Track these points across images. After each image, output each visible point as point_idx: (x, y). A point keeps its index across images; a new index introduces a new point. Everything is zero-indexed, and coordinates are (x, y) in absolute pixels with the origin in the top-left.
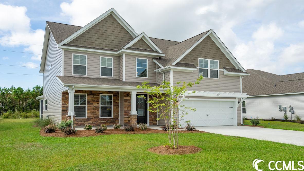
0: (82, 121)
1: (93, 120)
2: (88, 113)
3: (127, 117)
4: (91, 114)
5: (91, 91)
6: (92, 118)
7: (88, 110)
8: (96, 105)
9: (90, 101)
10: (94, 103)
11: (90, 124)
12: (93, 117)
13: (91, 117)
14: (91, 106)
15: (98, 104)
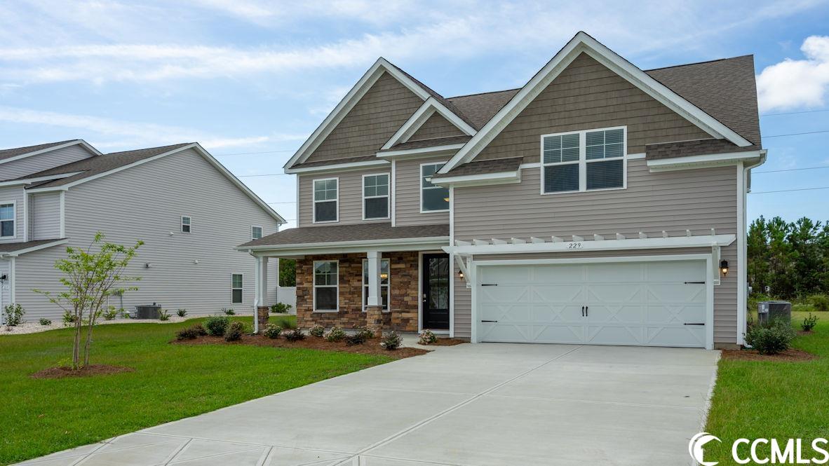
0: (329, 317)
1: (349, 316)
2: (340, 301)
3: (398, 312)
4: (346, 304)
5: (345, 255)
6: (347, 313)
7: (341, 293)
8: (356, 284)
9: (344, 276)
10: (351, 279)
11: (344, 323)
12: (350, 310)
13: (346, 310)
14: (345, 287)
15: (359, 281)
